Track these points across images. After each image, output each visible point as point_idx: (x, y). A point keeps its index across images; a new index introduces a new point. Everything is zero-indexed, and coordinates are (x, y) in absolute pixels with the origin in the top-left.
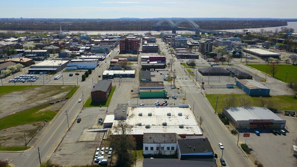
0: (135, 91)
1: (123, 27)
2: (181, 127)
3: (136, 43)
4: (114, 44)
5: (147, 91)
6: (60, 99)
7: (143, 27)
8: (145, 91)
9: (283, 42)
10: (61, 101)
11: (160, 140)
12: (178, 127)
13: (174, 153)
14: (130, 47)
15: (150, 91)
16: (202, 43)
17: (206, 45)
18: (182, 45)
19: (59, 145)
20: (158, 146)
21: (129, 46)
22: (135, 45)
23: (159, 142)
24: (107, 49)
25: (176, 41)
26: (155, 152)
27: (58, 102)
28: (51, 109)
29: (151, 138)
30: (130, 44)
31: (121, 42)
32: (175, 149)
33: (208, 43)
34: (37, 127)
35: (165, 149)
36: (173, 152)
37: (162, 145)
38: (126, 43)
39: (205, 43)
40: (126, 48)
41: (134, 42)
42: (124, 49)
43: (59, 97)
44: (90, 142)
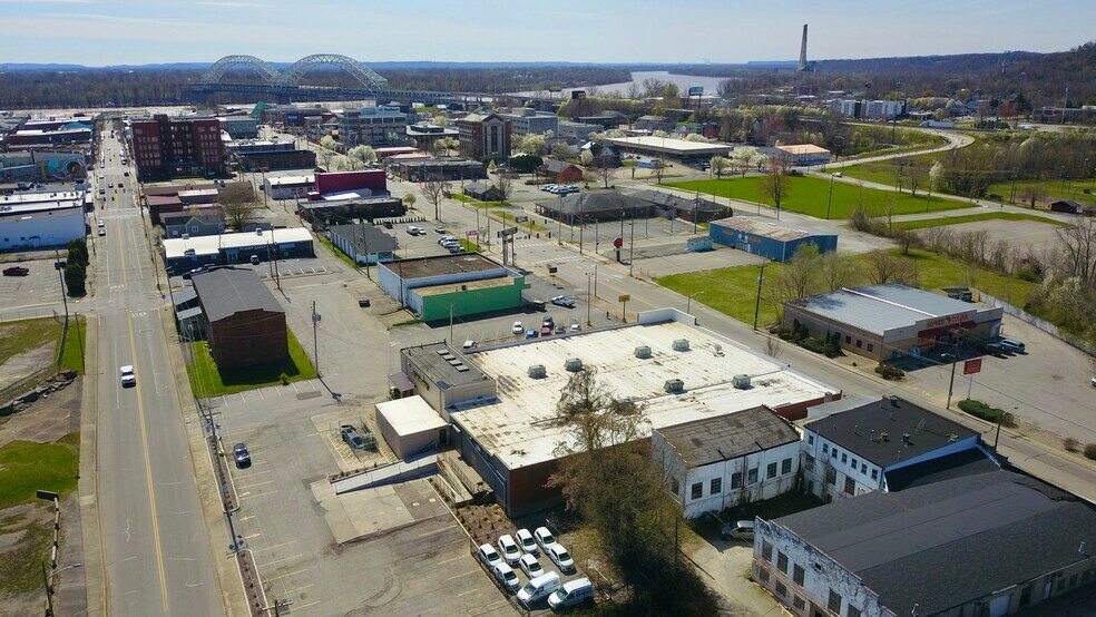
0: (378, 304)
1: (46, 92)
2: (743, 384)
3: (208, 132)
4: (85, 146)
5: (449, 292)
6: (33, 382)
7: (141, 92)
8: (438, 293)
9: (692, 117)
10: (46, 391)
11: (738, 443)
12: (730, 385)
13: (790, 485)
14: (180, 152)
15: (464, 288)
16: (474, 123)
17: (489, 129)
18: (392, 135)
19: (250, 586)
20: (739, 469)
21: (177, 148)
22: (208, 141)
23: (741, 452)
24: (73, 164)
25: (363, 121)
26: (728, 495)
27: (34, 398)
28: (26, 432)
29: (697, 443)
30: (180, 135)
31: (139, 132)
32: (794, 468)
33: (495, 121)
34: (19, 535)
35: (762, 474)
36: (787, 482)
37: (753, 461)
38: (160, 133)
39: (486, 123)
40: (163, 156)
41: (201, 129)
42: (158, 163)
43: (19, 377)
44: (404, 533)
